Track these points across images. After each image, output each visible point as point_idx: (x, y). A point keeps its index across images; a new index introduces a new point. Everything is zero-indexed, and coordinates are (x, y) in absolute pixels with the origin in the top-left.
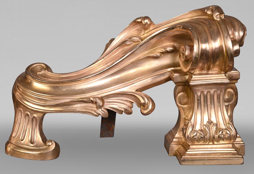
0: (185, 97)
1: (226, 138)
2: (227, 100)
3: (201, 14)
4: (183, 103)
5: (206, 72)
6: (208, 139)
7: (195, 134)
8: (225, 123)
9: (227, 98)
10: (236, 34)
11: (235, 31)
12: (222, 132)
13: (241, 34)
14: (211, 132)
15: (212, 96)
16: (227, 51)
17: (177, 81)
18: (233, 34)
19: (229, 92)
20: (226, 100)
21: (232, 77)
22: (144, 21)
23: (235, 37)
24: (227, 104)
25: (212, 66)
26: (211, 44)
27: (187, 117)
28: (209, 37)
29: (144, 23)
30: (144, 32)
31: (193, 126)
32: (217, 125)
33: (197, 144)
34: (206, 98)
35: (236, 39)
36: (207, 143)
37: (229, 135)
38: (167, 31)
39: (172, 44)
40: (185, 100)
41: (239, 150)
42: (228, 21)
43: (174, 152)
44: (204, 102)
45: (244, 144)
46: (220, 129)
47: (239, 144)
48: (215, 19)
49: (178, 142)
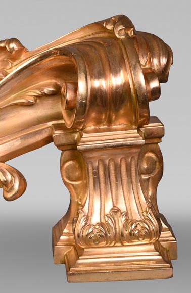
0: (77, 168)
1: (142, 235)
2: (146, 170)
3: (98, 31)
4: (74, 179)
5: (106, 127)
6: (112, 237)
7: (91, 231)
8: (141, 211)
9: (146, 167)
10: (155, 61)
11: (153, 57)
12: (136, 227)
13: (164, 61)
14: (117, 227)
15: (119, 166)
16: (136, 90)
17: (59, 143)
18: (150, 62)
19: (148, 157)
20: (145, 172)
21: (152, 133)
22: (9, 46)
23: (154, 67)
24: (147, 177)
25: (114, 117)
26: (110, 79)
27: (80, 201)
28: (107, 67)
29: (8, 50)
30: (12, 63)
31: (88, 217)
32: (127, 214)
33: (95, 246)
34: (107, 170)
35: (154, 70)
36: (112, 245)
37: (146, 231)
38: (40, 60)
39: (53, 81)
40: (77, 173)
41: (168, 250)
42: (142, 40)
43: (62, 257)
44: (105, 176)
45: (175, 240)
46: (132, 220)
47: (168, 241)
48: (117, 36)
49: (68, 240)
